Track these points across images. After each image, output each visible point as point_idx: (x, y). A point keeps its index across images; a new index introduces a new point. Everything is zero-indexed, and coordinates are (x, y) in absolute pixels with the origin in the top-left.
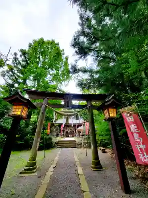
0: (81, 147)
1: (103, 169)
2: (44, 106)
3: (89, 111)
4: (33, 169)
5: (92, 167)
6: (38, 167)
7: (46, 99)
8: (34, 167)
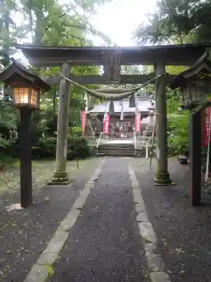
1: (173, 183)
2: (63, 82)
5: (155, 182)
6: (70, 179)
7: (65, 66)
8: (65, 178)
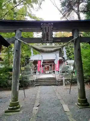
0: (62, 84)
2: (17, 42)
3: (75, 44)
4: (17, 108)
5: (79, 105)
6: (21, 106)
8: (18, 106)
